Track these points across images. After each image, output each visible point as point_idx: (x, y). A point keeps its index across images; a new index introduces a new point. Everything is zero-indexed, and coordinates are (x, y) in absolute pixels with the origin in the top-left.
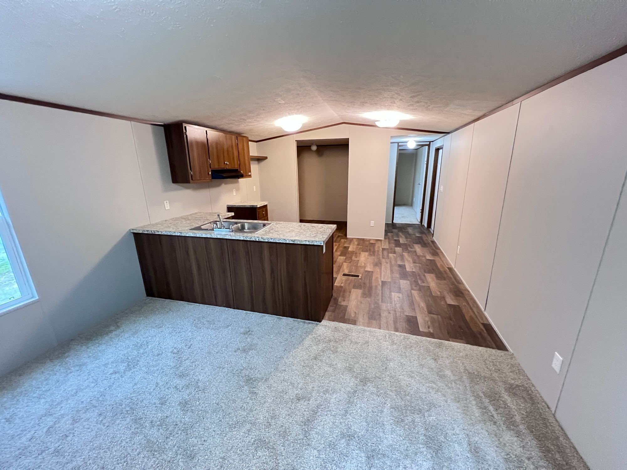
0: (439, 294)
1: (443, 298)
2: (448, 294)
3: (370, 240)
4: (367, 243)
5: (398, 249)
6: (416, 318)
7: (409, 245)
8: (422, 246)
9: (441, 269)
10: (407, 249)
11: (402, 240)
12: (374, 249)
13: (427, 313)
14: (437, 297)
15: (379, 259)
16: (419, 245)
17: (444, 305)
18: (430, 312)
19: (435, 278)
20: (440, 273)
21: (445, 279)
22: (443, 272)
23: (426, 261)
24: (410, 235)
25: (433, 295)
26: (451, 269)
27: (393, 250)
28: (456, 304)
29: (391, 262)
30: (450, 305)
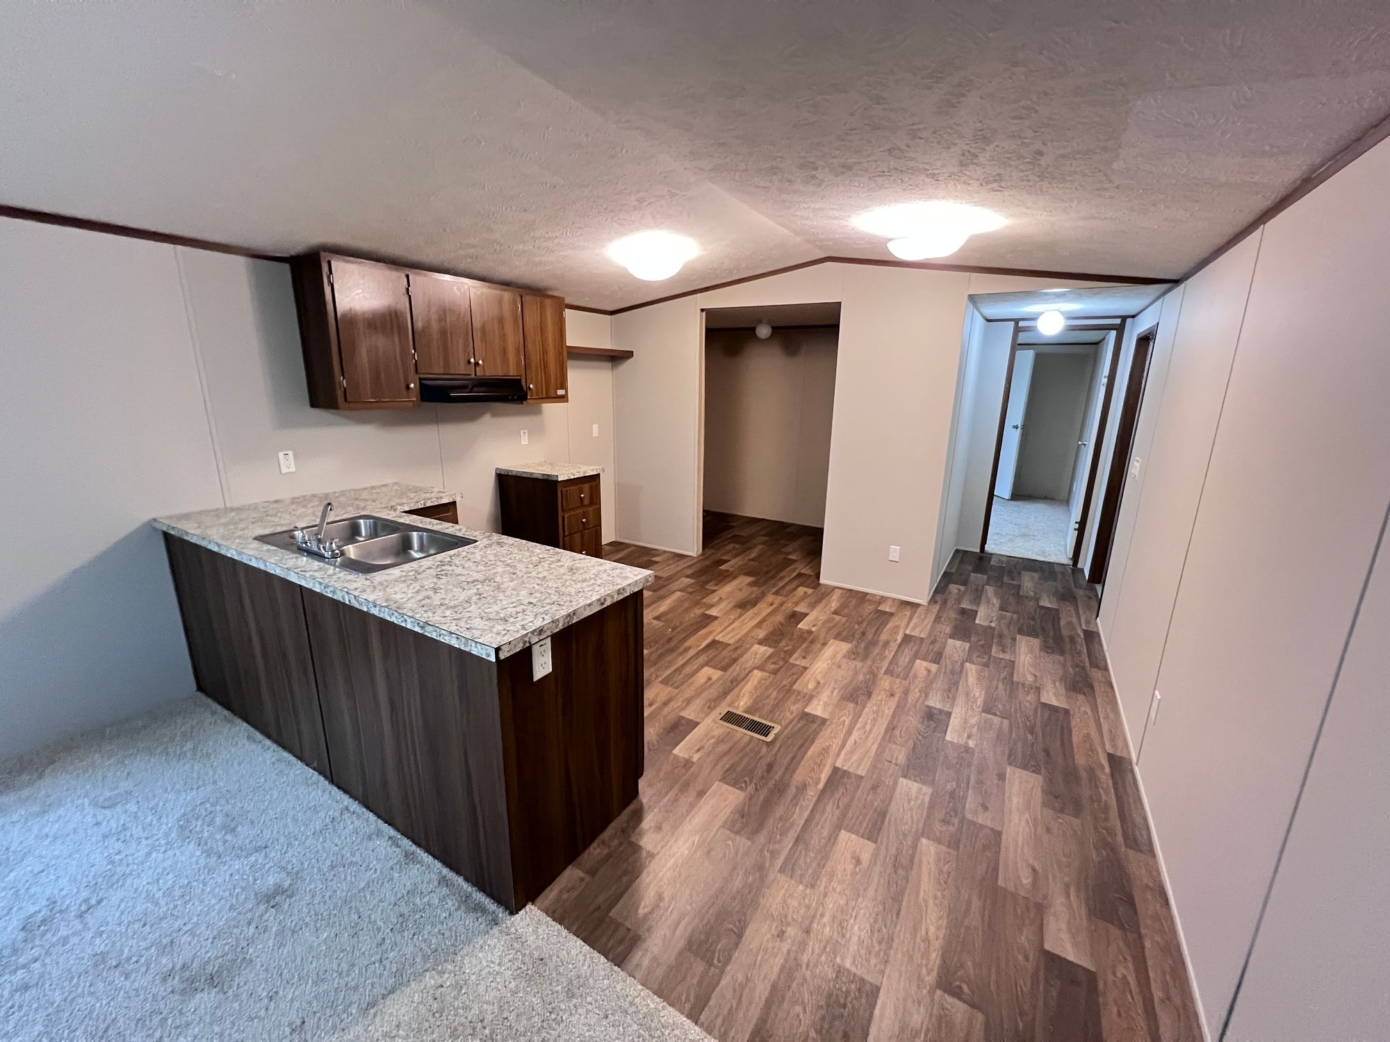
0: (1027, 881)
1: (1038, 911)
2: (1068, 895)
3: (883, 599)
4: (868, 608)
5: (956, 648)
6: (874, 993)
7: (1001, 636)
8: (1046, 648)
9: (1080, 760)
10: (986, 649)
11: (986, 615)
12: (878, 632)
13: (931, 978)
14: (1014, 896)
15: (873, 675)
16: (1036, 642)
17: (1026, 958)
18: (947, 983)
19: (1038, 795)
20: (1071, 775)
21: (1077, 810)
22: (1084, 775)
23: (1036, 710)
24: (1019, 598)
25: (1001, 882)
26: (1119, 766)
27: (937, 647)
28: (1084, 961)
29: (906, 692)
30: (1053, 962)
